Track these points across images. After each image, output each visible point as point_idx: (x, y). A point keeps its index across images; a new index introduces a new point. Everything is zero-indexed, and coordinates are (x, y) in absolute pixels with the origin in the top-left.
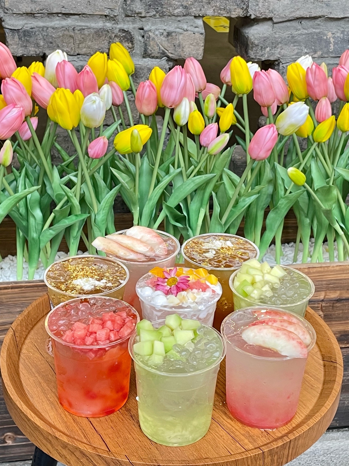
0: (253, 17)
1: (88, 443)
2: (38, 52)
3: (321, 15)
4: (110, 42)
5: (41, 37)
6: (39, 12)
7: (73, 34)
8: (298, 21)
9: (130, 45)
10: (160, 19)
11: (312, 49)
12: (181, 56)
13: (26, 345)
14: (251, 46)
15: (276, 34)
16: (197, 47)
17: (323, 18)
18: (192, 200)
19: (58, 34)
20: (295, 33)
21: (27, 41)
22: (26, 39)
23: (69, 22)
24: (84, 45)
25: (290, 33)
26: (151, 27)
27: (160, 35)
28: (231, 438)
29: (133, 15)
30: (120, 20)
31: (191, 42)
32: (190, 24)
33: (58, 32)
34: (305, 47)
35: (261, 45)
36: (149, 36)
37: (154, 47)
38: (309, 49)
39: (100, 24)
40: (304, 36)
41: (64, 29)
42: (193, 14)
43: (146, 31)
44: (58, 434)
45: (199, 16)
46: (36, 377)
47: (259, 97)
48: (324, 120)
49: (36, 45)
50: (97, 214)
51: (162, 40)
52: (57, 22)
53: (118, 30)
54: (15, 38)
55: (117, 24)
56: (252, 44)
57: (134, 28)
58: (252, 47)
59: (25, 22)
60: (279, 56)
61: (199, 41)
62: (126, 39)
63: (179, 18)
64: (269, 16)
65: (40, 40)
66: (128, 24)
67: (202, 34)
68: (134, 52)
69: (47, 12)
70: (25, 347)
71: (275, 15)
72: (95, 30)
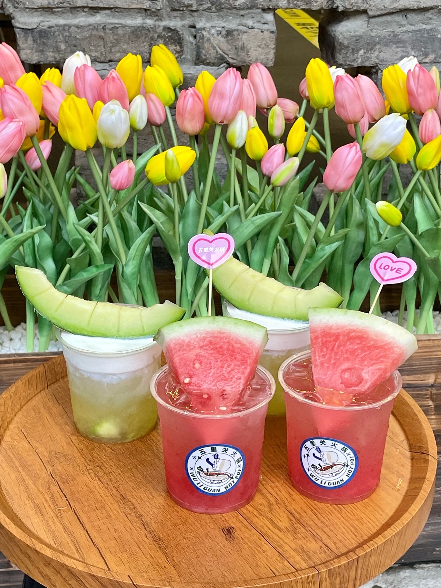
0: (341, 9)
1: (81, 560)
2: (58, 59)
3: (433, 5)
4: (152, 44)
5: (62, 39)
6: (59, 6)
7: (103, 34)
8: (401, 15)
9: (178, 48)
10: (217, 14)
11: (422, 51)
12: (245, 62)
13: (10, 431)
14: (338, 47)
15: (372, 32)
16: (267, 50)
17: (436, 10)
18: (253, 248)
19: (84, 34)
20: (398, 30)
21: (44, 44)
22: (43, 42)
23: (98, 19)
24: (117, 48)
25: (391, 30)
26: (205, 24)
27: (218, 35)
28: (277, 554)
29: (181, 9)
30: (164, 16)
31: (259, 44)
32: (256, 19)
33: (84, 32)
34: (413, 49)
35: (352, 46)
36: (203, 35)
37: (210, 50)
38: (418, 51)
39: (138, 21)
40: (411, 34)
41: (91, 27)
42: (261, 7)
43: (199, 30)
44: (39, 547)
45: (269, 9)
46: (19, 472)
47: (342, 110)
48: (430, 140)
49: (55, 50)
50: (125, 265)
51: (220, 41)
52: (82, 19)
53: (161, 28)
54: (29, 40)
55: (161, 21)
56: (340, 45)
57: (183, 26)
58: (340, 50)
59: (41, 19)
60: (376, 61)
61: (269, 42)
62: (172, 41)
63: (242, 12)
64: (362, 8)
65: (60, 42)
66: (175, 21)
67: (272, 32)
68: (183, 56)
69: (69, 5)
70: (8, 433)
71: (370, 6)
72: (132, 29)
